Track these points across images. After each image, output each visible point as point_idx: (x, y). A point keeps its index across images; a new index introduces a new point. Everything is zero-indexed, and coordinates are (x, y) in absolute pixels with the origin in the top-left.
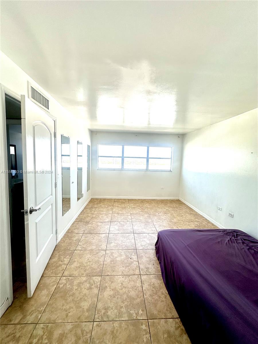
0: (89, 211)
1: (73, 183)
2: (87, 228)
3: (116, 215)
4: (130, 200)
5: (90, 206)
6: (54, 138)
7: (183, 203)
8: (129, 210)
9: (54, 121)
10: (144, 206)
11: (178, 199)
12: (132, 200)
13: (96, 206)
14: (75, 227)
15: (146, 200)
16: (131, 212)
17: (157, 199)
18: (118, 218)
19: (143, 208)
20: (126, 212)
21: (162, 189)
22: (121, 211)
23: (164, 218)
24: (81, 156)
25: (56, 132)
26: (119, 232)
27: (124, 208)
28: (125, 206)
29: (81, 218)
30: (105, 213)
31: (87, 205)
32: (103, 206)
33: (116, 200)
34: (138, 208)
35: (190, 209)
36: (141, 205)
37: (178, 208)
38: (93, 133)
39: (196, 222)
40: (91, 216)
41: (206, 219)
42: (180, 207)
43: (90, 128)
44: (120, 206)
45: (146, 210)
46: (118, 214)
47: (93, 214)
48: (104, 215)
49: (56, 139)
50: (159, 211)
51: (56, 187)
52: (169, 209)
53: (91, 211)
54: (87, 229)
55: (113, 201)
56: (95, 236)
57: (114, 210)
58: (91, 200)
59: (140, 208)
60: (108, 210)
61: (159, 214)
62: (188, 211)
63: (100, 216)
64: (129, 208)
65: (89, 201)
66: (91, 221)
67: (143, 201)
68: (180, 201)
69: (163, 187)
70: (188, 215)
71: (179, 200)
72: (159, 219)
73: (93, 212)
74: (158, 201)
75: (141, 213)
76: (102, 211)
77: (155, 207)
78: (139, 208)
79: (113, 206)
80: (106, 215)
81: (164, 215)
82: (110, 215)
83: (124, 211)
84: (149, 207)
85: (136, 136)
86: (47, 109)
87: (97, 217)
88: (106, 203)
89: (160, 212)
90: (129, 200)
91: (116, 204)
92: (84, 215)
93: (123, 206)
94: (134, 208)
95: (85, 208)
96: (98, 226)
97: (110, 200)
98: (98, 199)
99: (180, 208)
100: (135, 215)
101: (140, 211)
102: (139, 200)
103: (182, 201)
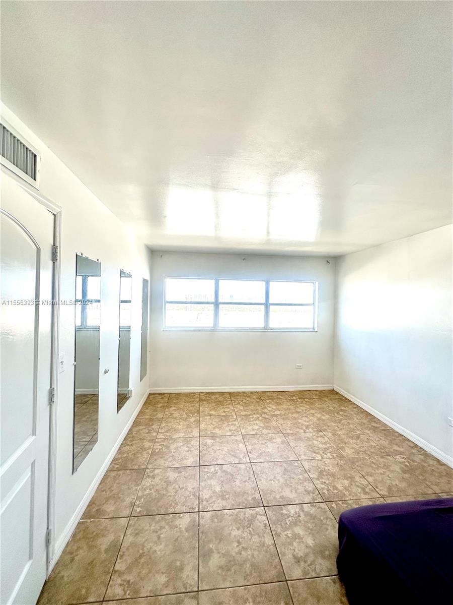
0: (144, 431)
1: (106, 372)
2: (140, 494)
3: (209, 442)
4: (233, 396)
5: (147, 417)
6: (51, 263)
7: (346, 399)
8: (236, 423)
9: (54, 215)
10: (266, 411)
11: (331, 388)
12: (238, 394)
13: (160, 415)
14: (108, 492)
15: (268, 394)
16: (243, 431)
17: (290, 390)
18: (215, 452)
19: (267, 417)
20: (230, 430)
21: (300, 367)
22: (220, 428)
23: (321, 446)
24: (130, 302)
25: (57, 244)
26: (224, 503)
27: (223, 418)
28: (224, 412)
29: (126, 455)
30: (182, 435)
31: (141, 413)
32: (176, 414)
33: (203, 397)
34: (255, 416)
35: (368, 414)
36: (259, 408)
37: (340, 413)
38: (155, 253)
39: (397, 455)
40: (149, 448)
41: (416, 446)
42: (344, 411)
43: (149, 243)
44: (213, 412)
45: (274, 423)
46: (213, 437)
47: (153, 441)
48: (182, 444)
49: (57, 264)
50: (303, 425)
51: (51, 401)
52: (324, 418)
53: (149, 432)
54: (141, 497)
55: (197, 400)
56: (163, 523)
57: (203, 426)
58: (148, 397)
59: (260, 418)
60: (188, 426)
61: (305, 432)
62: (365, 421)
63: (173, 447)
64: (235, 417)
65: (144, 402)
66: (150, 466)
67: (261, 396)
68: (337, 393)
69: (301, 365)
70: (369, 432)
71: (333, 390)
72: (310, 448)
73: (155, 434)
74: (292, 396)
75: (265, 431)
76: (176, 431)
77: (292, 414)
78: (258, 418)
79: (198, 412)
80: (187, 441)
81: (318, 437)
82: (194, 442)
83: (226, 429)
84: (278, 413)
85: (244, 259)
86: (31, 180)
87: (164, 450)
88: (181, 406)
89: (307, 427)
90: (230, 393)
91: (205, 408)
92: (131, 445)
93: (221, 412)
94: (245, 415)
95: (136, 423)
96: (168, 483)
97: (190, 396)
98: (164, 394)
99: (345, 414)
100: (256, 441)
101: (262, 425)
102: (251, 393)
103: (342, 394)
